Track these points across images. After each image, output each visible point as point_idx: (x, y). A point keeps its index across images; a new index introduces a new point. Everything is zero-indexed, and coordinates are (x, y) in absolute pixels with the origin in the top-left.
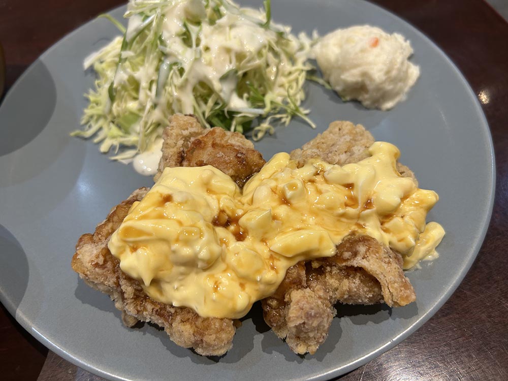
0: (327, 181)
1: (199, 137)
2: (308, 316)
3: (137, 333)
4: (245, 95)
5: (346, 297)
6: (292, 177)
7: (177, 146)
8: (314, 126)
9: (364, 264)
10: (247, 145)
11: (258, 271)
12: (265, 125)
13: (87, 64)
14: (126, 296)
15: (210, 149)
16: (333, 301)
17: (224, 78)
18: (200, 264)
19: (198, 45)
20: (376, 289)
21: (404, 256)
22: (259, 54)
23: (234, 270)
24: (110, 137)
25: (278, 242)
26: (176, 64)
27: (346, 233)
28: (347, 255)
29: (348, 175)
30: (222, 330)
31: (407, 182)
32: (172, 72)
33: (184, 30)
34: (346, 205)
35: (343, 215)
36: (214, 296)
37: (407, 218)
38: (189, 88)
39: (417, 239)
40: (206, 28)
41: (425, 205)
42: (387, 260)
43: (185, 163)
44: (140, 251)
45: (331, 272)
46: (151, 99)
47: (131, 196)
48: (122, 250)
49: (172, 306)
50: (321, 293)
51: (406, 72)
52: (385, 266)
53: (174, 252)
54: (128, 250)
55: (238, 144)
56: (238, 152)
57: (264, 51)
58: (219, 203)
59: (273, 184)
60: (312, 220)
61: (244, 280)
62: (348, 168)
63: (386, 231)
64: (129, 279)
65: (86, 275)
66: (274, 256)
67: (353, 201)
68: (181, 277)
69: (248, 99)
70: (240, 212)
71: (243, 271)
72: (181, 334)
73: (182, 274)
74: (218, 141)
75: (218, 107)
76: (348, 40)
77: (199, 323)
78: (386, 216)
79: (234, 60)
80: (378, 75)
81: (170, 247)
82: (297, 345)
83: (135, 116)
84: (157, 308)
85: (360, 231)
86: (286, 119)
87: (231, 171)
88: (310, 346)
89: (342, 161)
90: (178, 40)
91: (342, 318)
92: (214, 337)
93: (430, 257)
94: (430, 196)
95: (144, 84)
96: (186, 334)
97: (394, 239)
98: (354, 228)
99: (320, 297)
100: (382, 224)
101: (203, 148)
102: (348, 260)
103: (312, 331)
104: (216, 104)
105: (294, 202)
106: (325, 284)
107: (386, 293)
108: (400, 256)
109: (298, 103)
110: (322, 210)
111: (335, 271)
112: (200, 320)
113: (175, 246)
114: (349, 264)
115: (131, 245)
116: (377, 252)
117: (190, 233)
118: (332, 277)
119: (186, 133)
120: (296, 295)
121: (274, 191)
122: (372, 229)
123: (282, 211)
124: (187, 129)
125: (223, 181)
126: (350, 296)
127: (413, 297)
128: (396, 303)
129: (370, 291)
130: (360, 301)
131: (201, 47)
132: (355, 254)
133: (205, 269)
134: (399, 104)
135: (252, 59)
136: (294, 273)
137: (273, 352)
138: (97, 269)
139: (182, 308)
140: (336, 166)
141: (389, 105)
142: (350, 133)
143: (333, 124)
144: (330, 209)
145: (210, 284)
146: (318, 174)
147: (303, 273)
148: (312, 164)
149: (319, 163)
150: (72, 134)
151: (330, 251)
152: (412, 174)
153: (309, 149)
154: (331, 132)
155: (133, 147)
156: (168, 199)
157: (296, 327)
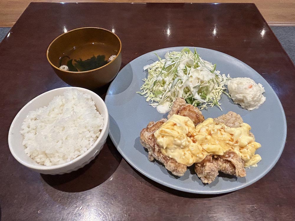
0: (225, 131)
1: (185, 106)
2: (212, 170)
3: (152, 163)
4: (200, 94)
5: (223, 169)
6: (214, 127)
7: (177, 108)
8: (222, 110)
9: (232, 160)
10: (200, 113)
11: (198, 153)
12: (204, 106)
13: (145, 68)
14: (155, 150)
15: (188, 111)
16: (219, 169)
17: (195, 87)
18: (182, 147)
19: (189, 74)
20: (234, 170)
21: (245, 162)
22: (209, 82)
23: (191, 151)
24: (150, 97)
25: (206, 147)
26: (180, 80)
27: (227, 150)
28: (227, 156)
29: (232, 131)
30: (184, 168)
31: (251, 138)
32: (178, 82)
33: (185, 68)
34: (230, 141)
35: (228, 144)
36: (184, 157)
37: (248, 150)
38: (183, 88)
39: (251, 158)
40: (192, 69)
41: (255, 147)
42: (239, 161)
43: (179, 114)
44: (165, 138)
45: (220, 160)
46: (169, 88)
47: (161, 120)
48: (159, 136)
49: (169, 157)
50: (216, 166)
51: (260, 99)
52: (239, 162)
53: (175, 141)
54: (161, 137)
55: (197, 112)
56: (197, 114)
57: (210, 81)
58: (189, 129)
59: (207, 128)
60: (217, 142)
61: (193, 155)
62: (233, 129)
63: (241, 152)
64: (158, 145)
65: (145, 141)
66: (203, 150)
67: (232, 140)
68: (174, 149)
69: (201, 95)
70: (195, 134)
71: (194, 152)
72: (170, 166)
73: (175, 148)
74: (191, 109)
75: (190, 96)
76: (241, 83)
77: (177, 164)
78: (242, 147)
79: (199, 82)
80: (249, 98)
81: (174, 139)
82: (204, 180)
83: (160, 92)
84: (164, 156)
85: (232, 150)
86: (212, 105)
87: (194, 120)
88: (209, 181)
89: (231, 126)
90: (182, 71)
91: (220, 177)
92: (181, 169)
93: (254, 166)
94: (258, 145)
95: (167, 83)
96: (172, 166)
97: (243, 156)
98: (230, 148)
99: (215, 167)
100: (240, 150)
101: (186, 110)
102: (226, 158)
103: (211, 176)
104: (190, 95)
105: (213, 135)
106: (218, 163)
107: (237, 171)
108: (244, 162)
109: (218, 101)
110: (221, 140)
111: (222, 160)
112: (177, 163)
113: (176, 139)
114: (227, 159)
115: (162, 135)
116: (237, 158)
117: (181, 136)
118: (220, 162)
119: (181, 104)
120: (208, 164)
121: (207, 130)
122: (236, 150)
123: (209, 137)
124: (182, 103)
125: (191, 123)
126: (225, 169)
127: (245, 175)
128: (239, 176)
129: (231, 170)
130: (228, 172)
131: (190, 75)
132: (229, 156)
133: (182, 148)
134: (255, 109)
135: (206, 83)
136: (209, 157)
137: (195, 181)
138: (149, 140)
139: (172, 159)
140: (229, 127)
141: (251, 109)
142: (235, 117)
143: (229, 112)
144: (224, 140)
145: (183, 153)
146: (222, 128)
147: (212, 158)
148: (221, 125)
149: (223, 125)
150: (137, 92)
151: (222, 154)
152: (254, 136)
153: (220, 119)
154: (228, 115)
155: (157, 102)
156: (175, 124)
157: (207, 173)
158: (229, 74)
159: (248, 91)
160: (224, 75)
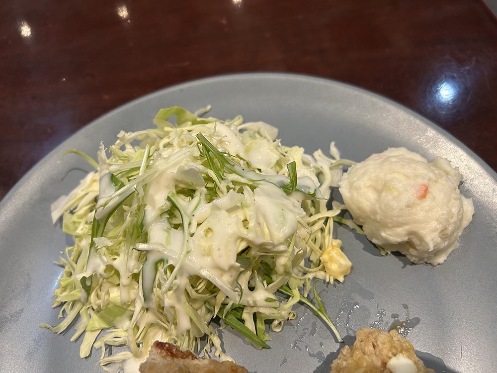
83: (121, 309)
158: (333, 144)
159: (420, 213)
160: (318, 154)
